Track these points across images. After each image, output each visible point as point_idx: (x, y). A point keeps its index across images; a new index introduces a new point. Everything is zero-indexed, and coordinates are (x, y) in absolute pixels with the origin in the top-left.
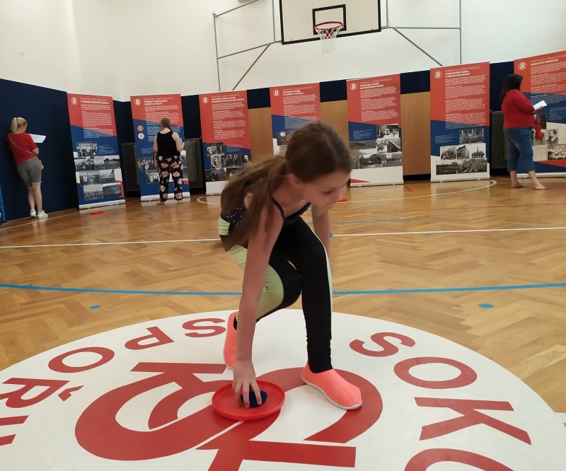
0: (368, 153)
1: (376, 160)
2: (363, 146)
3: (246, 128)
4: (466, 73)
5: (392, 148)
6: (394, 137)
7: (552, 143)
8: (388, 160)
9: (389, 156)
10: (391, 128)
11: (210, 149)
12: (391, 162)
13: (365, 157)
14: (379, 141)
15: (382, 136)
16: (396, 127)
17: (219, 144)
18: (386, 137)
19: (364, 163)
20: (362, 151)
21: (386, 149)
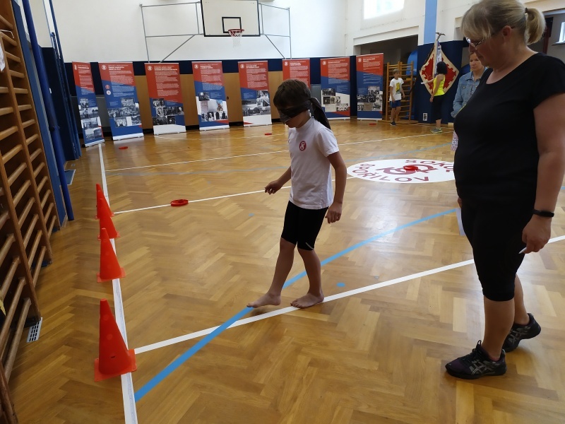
0: (252, 107)
1: (257, 111)
2: (250, 103)
3: (179, 89)
4: (299, 64)
5: (265, 104)
6: (266, 98)
7: (338, 103)
8: (263, 111)
9: (264, 108)
10: (264, 93)
11: (155, 103)
12: (265, 112)
13: (251, 109)
14: (258, 100)
15: (259, 97)
16: (267, 92)
17: (161, 99)
18: (261, 98)
19: (250, 113)
20: (248, 105)
21: (262, 104)
